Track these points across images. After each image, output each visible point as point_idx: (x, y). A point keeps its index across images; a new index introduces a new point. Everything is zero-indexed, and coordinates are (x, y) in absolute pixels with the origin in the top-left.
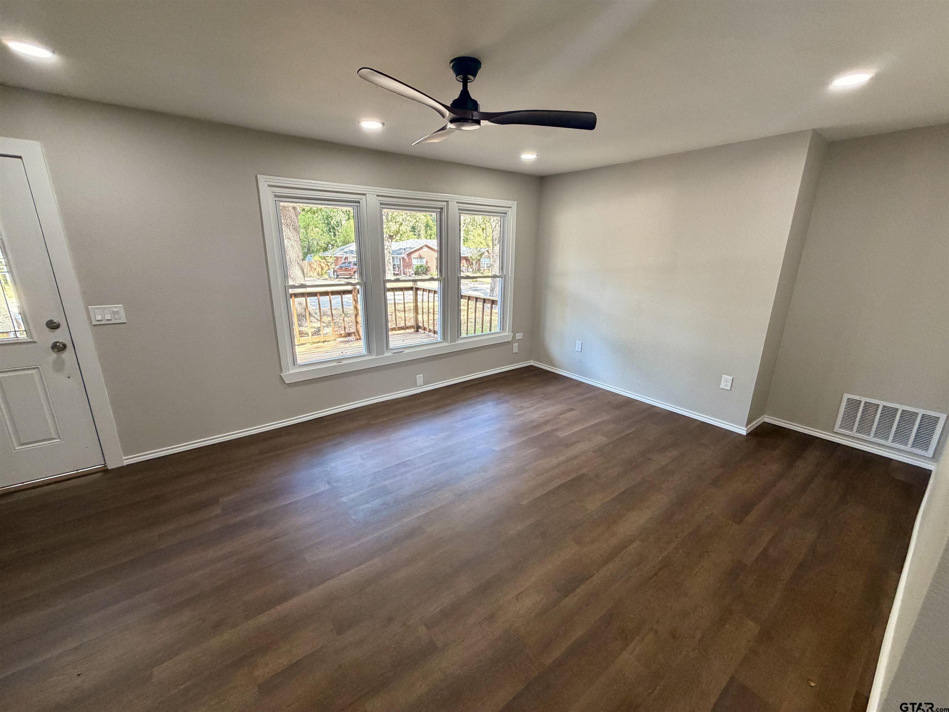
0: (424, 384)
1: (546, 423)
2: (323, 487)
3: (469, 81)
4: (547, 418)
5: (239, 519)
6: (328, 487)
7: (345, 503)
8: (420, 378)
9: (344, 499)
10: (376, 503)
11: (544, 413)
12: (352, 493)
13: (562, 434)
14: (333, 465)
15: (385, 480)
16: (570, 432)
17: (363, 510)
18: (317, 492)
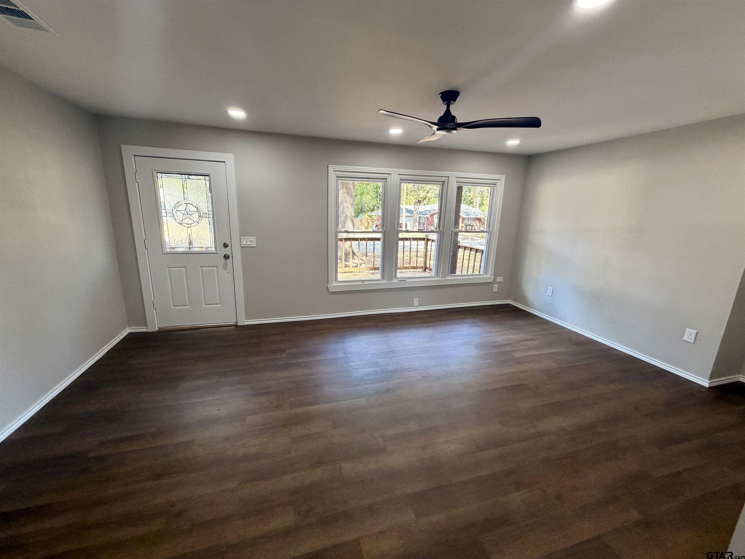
0: (419, 306)
1: (506, 345)
2: (341, 355)
3: (450, 104)
4: (508, 342)
5: (294, 361)
6: (344, 355)
7: (351, 366)
8: (416, 301)
9: (351, 364)
10: (369, 370)
11: (507, 338)
12: (357, 362)
13: (517, 355)
14: (349, 344)
15: (379, 359)
16: (525, 355)
17: (361, 372)
18: (338, 357)
